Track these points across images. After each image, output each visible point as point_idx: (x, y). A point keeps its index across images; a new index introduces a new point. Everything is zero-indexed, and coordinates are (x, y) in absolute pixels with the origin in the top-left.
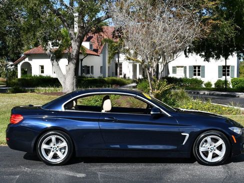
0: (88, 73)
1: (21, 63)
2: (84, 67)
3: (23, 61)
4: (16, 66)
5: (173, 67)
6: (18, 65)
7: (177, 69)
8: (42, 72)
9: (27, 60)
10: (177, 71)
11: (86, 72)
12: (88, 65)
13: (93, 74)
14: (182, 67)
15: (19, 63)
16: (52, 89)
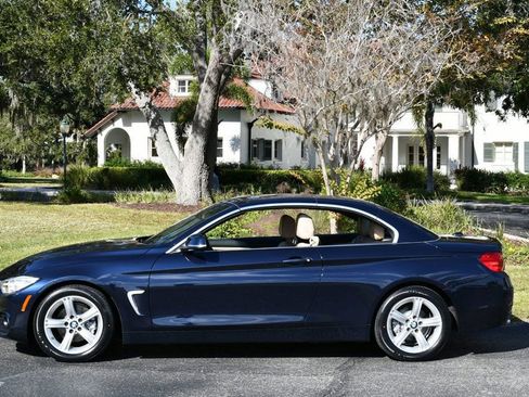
0: (267, 156)
1: (105, 132)
2: (255, 142)
3: (111, 127)
4: (94, 137)
5: (486, 145)
6: (99, 136)
7: (498, 149)
8: (155, 153)
9: (119, 124)
10: (497, 155)
11: (261, 154)
12: (266, 139)
13: (281, 159)
14: (508, 144)
15: (101, 130)
16: (157, 194)
